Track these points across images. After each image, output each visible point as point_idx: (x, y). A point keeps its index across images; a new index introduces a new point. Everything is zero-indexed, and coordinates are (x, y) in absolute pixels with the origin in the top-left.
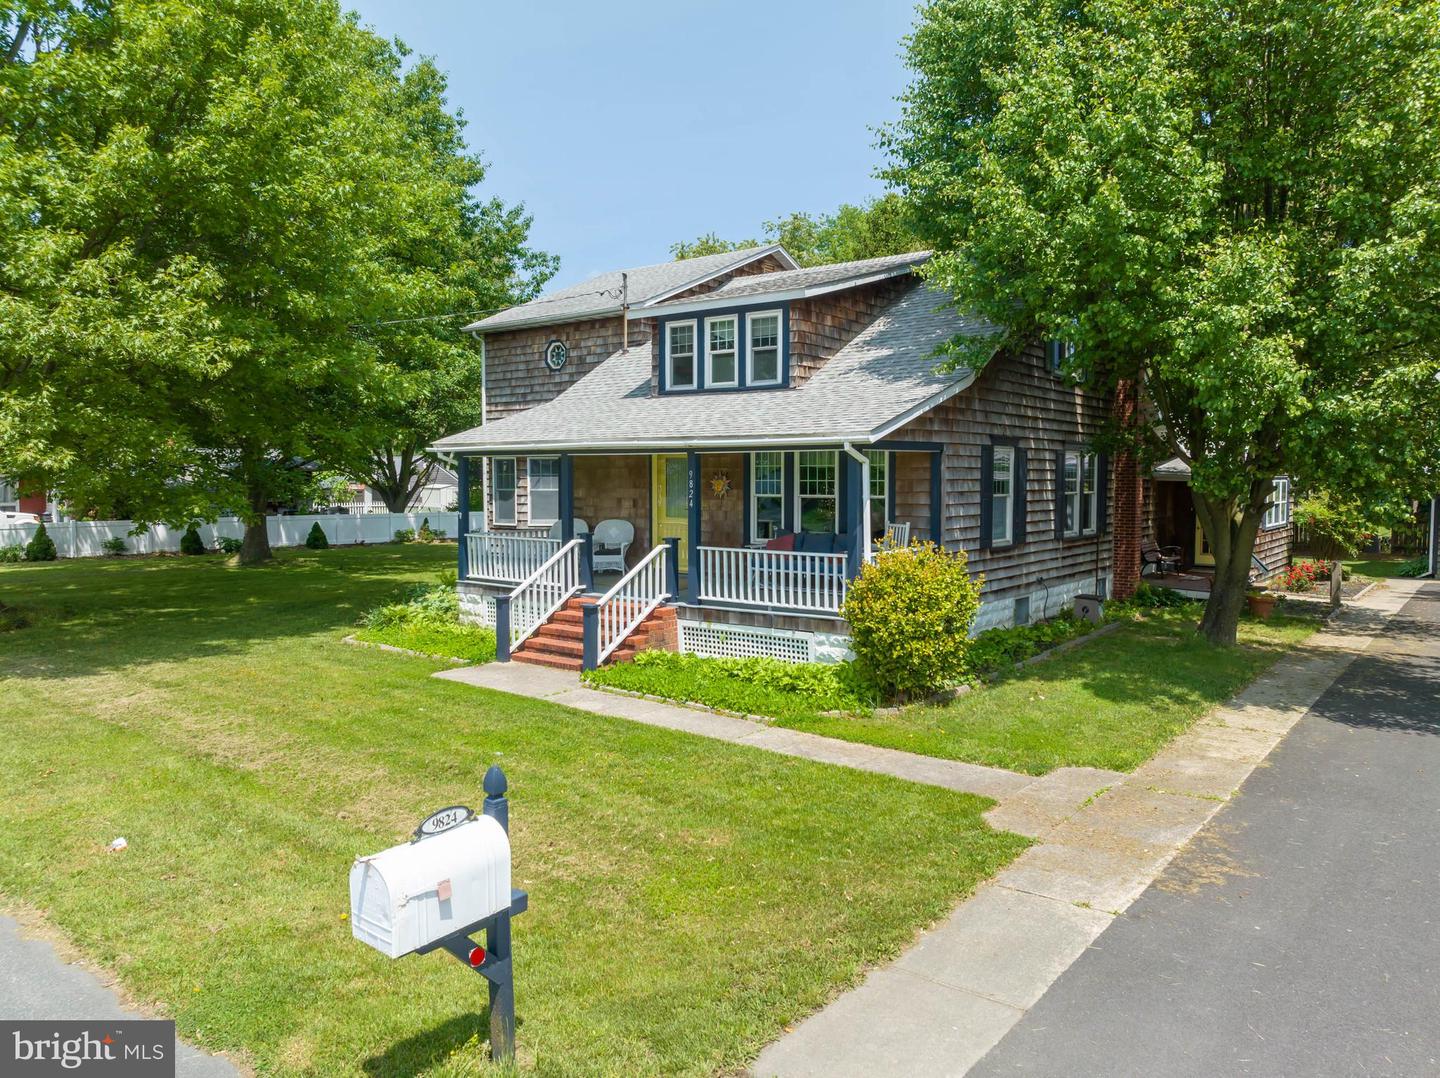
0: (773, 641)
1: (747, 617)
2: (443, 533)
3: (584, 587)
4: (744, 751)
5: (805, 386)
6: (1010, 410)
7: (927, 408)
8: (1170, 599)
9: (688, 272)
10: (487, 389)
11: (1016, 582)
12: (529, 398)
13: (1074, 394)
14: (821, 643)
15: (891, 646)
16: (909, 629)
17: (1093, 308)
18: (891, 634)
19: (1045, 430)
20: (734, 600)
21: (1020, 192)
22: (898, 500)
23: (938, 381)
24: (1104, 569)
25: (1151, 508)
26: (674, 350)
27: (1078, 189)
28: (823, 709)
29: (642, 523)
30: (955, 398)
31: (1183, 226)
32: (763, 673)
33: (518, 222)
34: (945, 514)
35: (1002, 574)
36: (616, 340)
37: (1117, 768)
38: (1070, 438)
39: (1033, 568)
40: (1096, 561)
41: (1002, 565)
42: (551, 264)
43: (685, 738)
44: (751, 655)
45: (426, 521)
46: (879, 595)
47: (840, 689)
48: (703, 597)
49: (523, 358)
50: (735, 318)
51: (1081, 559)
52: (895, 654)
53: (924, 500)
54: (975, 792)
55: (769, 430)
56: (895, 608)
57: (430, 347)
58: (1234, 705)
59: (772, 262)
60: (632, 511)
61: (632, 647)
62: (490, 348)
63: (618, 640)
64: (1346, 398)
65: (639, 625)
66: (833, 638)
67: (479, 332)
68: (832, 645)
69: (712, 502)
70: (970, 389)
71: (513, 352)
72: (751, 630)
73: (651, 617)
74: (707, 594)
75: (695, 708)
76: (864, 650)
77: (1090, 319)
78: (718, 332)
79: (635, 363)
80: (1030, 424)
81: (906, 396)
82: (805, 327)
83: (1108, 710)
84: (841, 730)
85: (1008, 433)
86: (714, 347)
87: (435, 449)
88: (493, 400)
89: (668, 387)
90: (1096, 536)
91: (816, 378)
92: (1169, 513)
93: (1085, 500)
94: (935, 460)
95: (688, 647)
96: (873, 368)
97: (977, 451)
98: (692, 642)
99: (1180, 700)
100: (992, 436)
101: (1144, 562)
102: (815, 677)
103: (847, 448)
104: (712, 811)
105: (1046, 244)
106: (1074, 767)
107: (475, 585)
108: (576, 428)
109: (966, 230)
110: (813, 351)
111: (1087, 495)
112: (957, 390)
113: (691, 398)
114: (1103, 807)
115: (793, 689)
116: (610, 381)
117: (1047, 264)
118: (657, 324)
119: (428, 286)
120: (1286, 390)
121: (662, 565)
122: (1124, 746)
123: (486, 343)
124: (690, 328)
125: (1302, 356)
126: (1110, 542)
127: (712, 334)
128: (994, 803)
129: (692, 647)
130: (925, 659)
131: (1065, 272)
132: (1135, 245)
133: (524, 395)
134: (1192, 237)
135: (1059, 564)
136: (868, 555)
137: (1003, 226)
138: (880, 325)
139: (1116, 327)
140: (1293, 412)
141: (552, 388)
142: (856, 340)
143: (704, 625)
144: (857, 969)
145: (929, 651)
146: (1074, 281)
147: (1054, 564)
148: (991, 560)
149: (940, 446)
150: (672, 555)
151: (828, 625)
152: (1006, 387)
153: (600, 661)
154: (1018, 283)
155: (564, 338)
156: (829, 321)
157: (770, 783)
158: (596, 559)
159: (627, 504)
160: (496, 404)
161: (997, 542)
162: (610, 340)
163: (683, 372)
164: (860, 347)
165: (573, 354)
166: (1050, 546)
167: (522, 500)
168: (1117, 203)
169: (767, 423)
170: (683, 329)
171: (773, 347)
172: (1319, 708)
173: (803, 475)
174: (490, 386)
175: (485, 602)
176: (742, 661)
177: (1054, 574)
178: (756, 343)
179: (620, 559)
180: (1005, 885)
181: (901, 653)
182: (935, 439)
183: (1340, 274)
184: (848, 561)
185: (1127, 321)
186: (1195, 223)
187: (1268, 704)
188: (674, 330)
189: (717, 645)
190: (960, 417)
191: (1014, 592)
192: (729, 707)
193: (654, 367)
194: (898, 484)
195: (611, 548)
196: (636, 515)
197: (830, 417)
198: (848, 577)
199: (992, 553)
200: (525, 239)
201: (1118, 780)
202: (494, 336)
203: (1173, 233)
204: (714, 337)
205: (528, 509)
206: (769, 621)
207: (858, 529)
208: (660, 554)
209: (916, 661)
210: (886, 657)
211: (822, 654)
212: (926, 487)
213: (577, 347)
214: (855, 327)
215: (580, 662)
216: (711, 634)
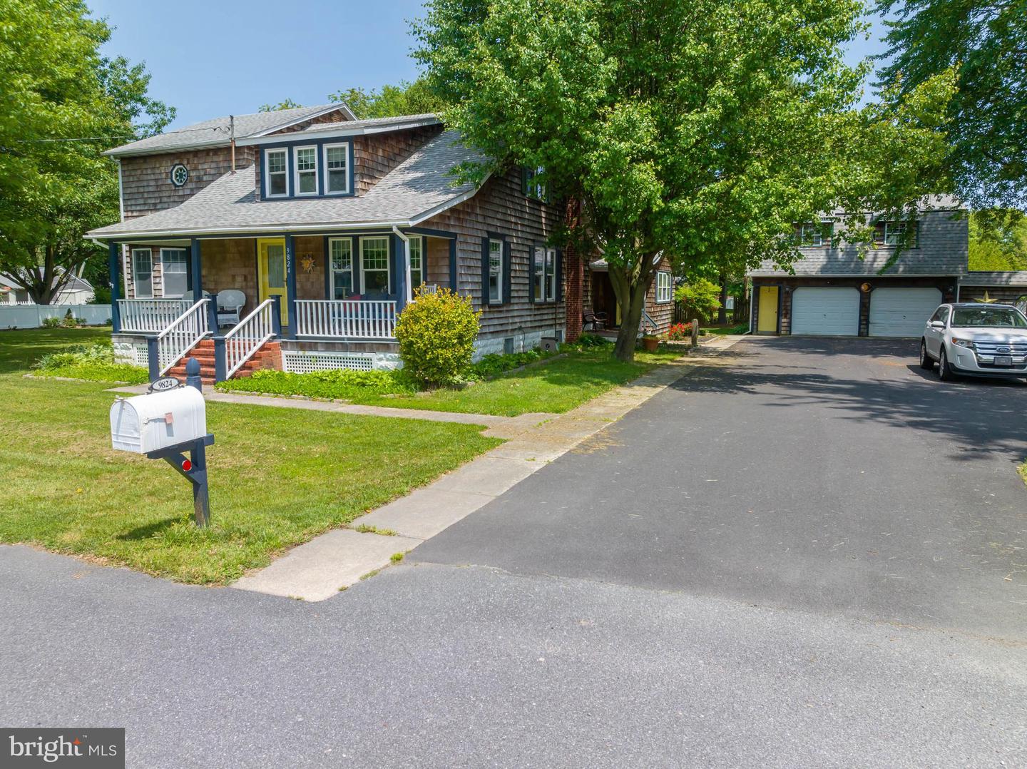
0: (348, 360)
1: (330, 345)
2: (84, 321)
3: (212, 332)
4: (332, 414)
5: (366, 195)
6: (499, 216)
7: (446, 208)
8: (600, 342)
9: (279, 119)
10: (124, 200)
11: (504, 328)
12: (159, 207)
13: (541, 211)
14: (380, 359)
15: (426, 352)
16: (437, 341)
17: (544, 144)
18: (425, 345)
19: (522, 231)
20: (321, 335)
21: (500, 67)
22: (429, 272)
23: (453, 192)
24: (560, 324)
25: (589, 288)
26: (272, 169)
27: (536, 66)
28: (383, 394)
29: (251, 292)
30: (463, 204)
31: (596, 94)
32: (342, 377)
33: (140, 77)
34: (459, 279)
35: (496, 322)
36: (226, 164)
37: (557, 412)
38: (539, 238)
39: (517, 320)
40: (555, 319)
41: (496, 316)
42: (169, 113)
43: (292, 410)
44: (334, 367)
45: (69, 311)
46: (417, 320)
47: (394, 384)
48: (299, 334)
49: (152, 177)
50: (315, 147)
51: (546, 317)
52: (428, 357)
53: (446, 270)
54: (476, 423)
55: (342, 219)
56: (427, 328)
57: (78, 162)
58: (628, 386)
59: (338, 115)
60: (244, 284)
61: (250, 368)
62: (125, 168)
63: (240, 363)
64: (682, 201)
65: (255, 354)
66: (388, 355)
67: (116, 156)
68: (388, 360)
69: (302, 275)
70: (473, 199)
71: (144, 172)
72: (333, 354)
73: (262, 348)
74: (302, 332)
75: (297, 398)
76: (409, 356)
77: (543, 152)
78: (303, 157)
79: (243, 180)
80: (513, 226)
81: (432, 200)
82: (364, 155)
83: (555, 389)
84: (395, 403)
85: (499, 231)
86: (300, 167)
87: (89, 237)
88: (129, 208)
89: (268, 195)
90: (555, 303)
91: (373, 191)
92: (601, 293)
93: (548, 279)
94: (452, 244)
95: (290, 369)
96: (411, 184)
97: (479, 241)
98: (292, 365)
99: (597, 384)
100: (488, 232)
101: (585, 322)
102: (377, 377)
103: (395, 230)
104: (316, 439)
105: (516, 102)
106: (533, 413)
107: (126, 337)
108: (201, 220)
109: (469, 93)
110: (371, 172)
111: (550, 277)
112: (465, 198)
113: (285, 203)
114: (547, 427)
115: (364, 385)
116: (224, 192)
117: (517, 115)
118: (258, 150)
119: (76, 115)
120: (651, 195)
121: (269, 316)
122: (562, 403)
123: (122, 165)
124: (283, 154)
125: (659, 176)
126: (564, 307)
127: (299, 158)
128: (486, 428)
129: (293, 369)
130: (446, 360)
131: (528, 121)
132: (568, 103)
133: (155, 204)
134: (601, 102)
135: (532, 318)
136: (410, 300)
137: (490, 88)
138: (415, 158)
139: (558, 156)
140: (655, 209)
141: (177, 199)
142: (399, 167)
143: (301, 353)
144: (406, 489)
145: (449, 355)
146: (533, 128)
147: (529, 319)
148: (490, 312)
149: (455, 235)
150: (276, 307)
151: (385, 347)
152: (497, 201)
153: (227, 377)
154: (500, 127)
155: (185, 162)
156: (380, 153)
157: (351, 426)
158: (220, 317)
159: (239, 279)
160: (132, 211)
161: (492, 301)
162: (221, 165)
163: (278, 185)
164: (402, 172)
165: (193, 174)
166: (526, 307)
167: (158, 280)
168: (557, 76)
169: (340, 215)
170: (277, 154)
171: (343, 168)
172: (672, 386)
173: (366, 256)
174: (126, 197)
175: (135, 348)
176: (328, 371)
177: (529, 325)
178: (330, 165)
179: (236, 316)
180: (491, 456)
181: (432, 356)
182: (452, 230)
183: (681, 128)
184: (397, 305)
185: (564, 152)
186: (603, 93)
187: (645, 385)
188: (271, 155)
189: (310, 366)
190: (468, 217)
191: (504, 334)
192: (322, 396)
193: (257, 181)
194: (428, 260)
195: (228, 309)
196: (247, 285)
197: (383, 212)
198: (397, 311)
199: (489, 307)
200: (146, 91)
201: (558, 416)
202: (129, 160)
203: (590, 98)
204: (300, 161)
205: (162, 286)
206: (345, 347)
207: (403, 284)
208: (268, 305)
209: (441, 362)
210: (422, 360)
211: (381, 366)
212: (447, 262)
213: (196, 169)
214: (398, 159)
215: (211, 380)
216: (306, 359)
